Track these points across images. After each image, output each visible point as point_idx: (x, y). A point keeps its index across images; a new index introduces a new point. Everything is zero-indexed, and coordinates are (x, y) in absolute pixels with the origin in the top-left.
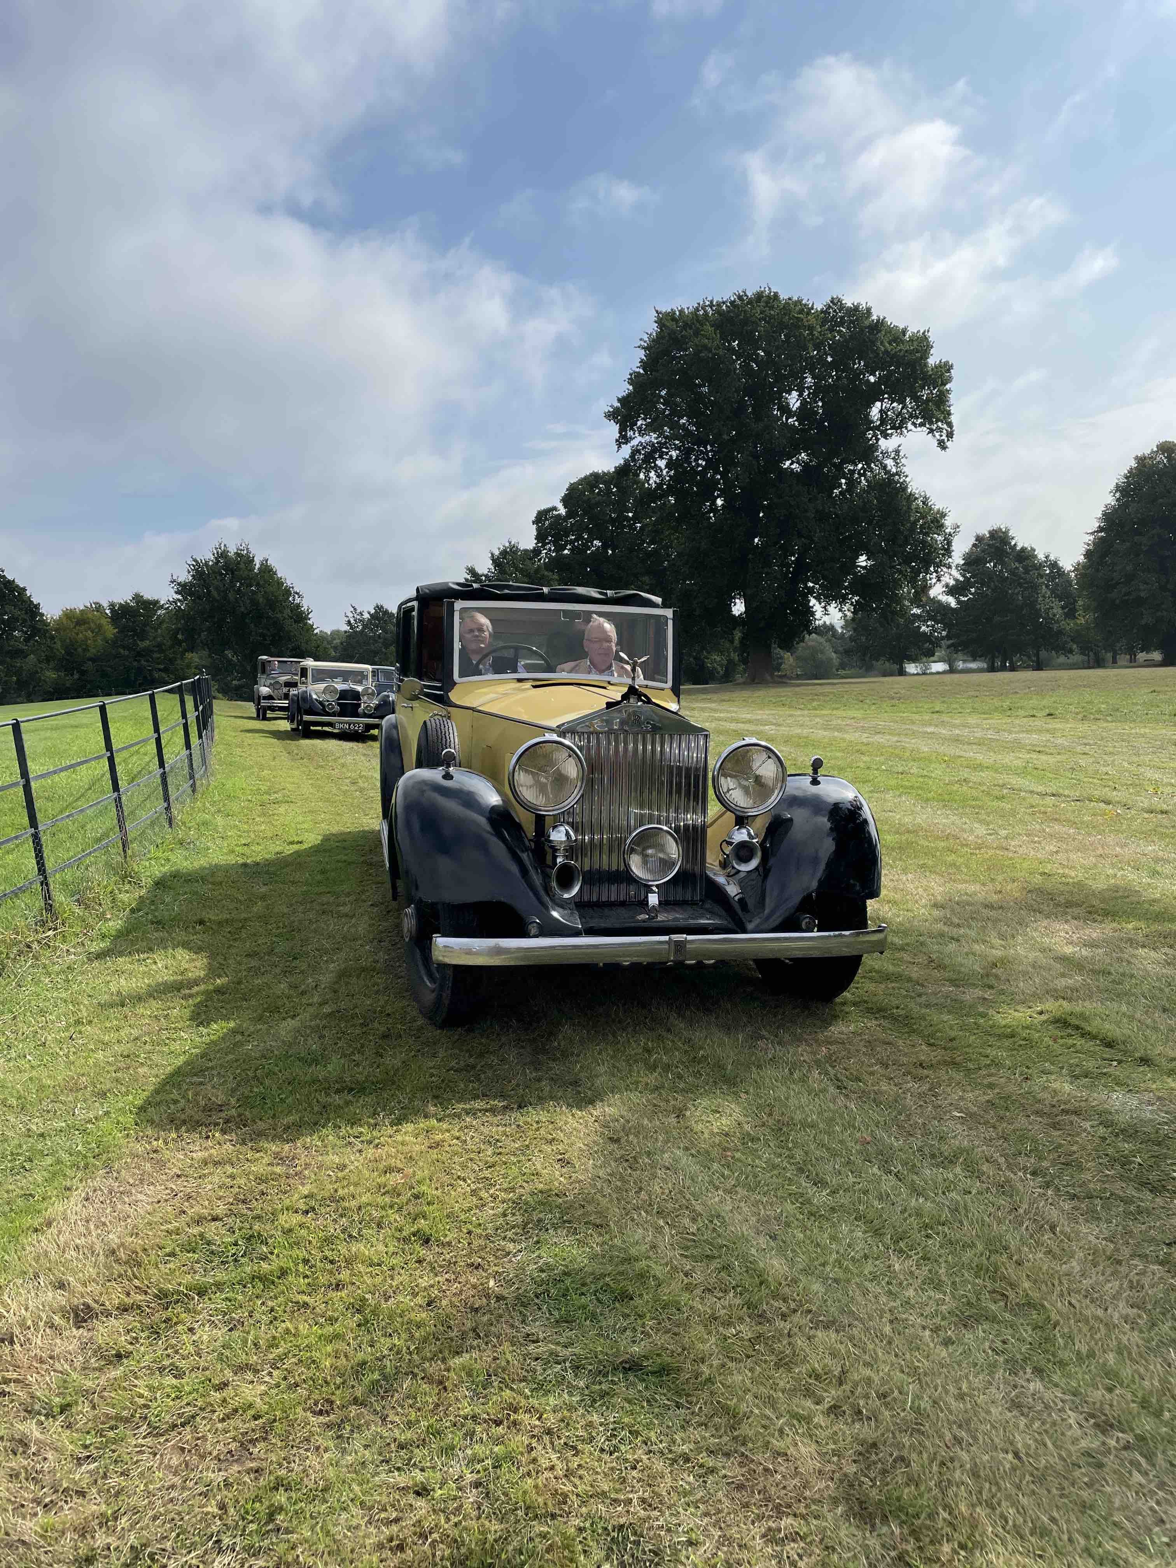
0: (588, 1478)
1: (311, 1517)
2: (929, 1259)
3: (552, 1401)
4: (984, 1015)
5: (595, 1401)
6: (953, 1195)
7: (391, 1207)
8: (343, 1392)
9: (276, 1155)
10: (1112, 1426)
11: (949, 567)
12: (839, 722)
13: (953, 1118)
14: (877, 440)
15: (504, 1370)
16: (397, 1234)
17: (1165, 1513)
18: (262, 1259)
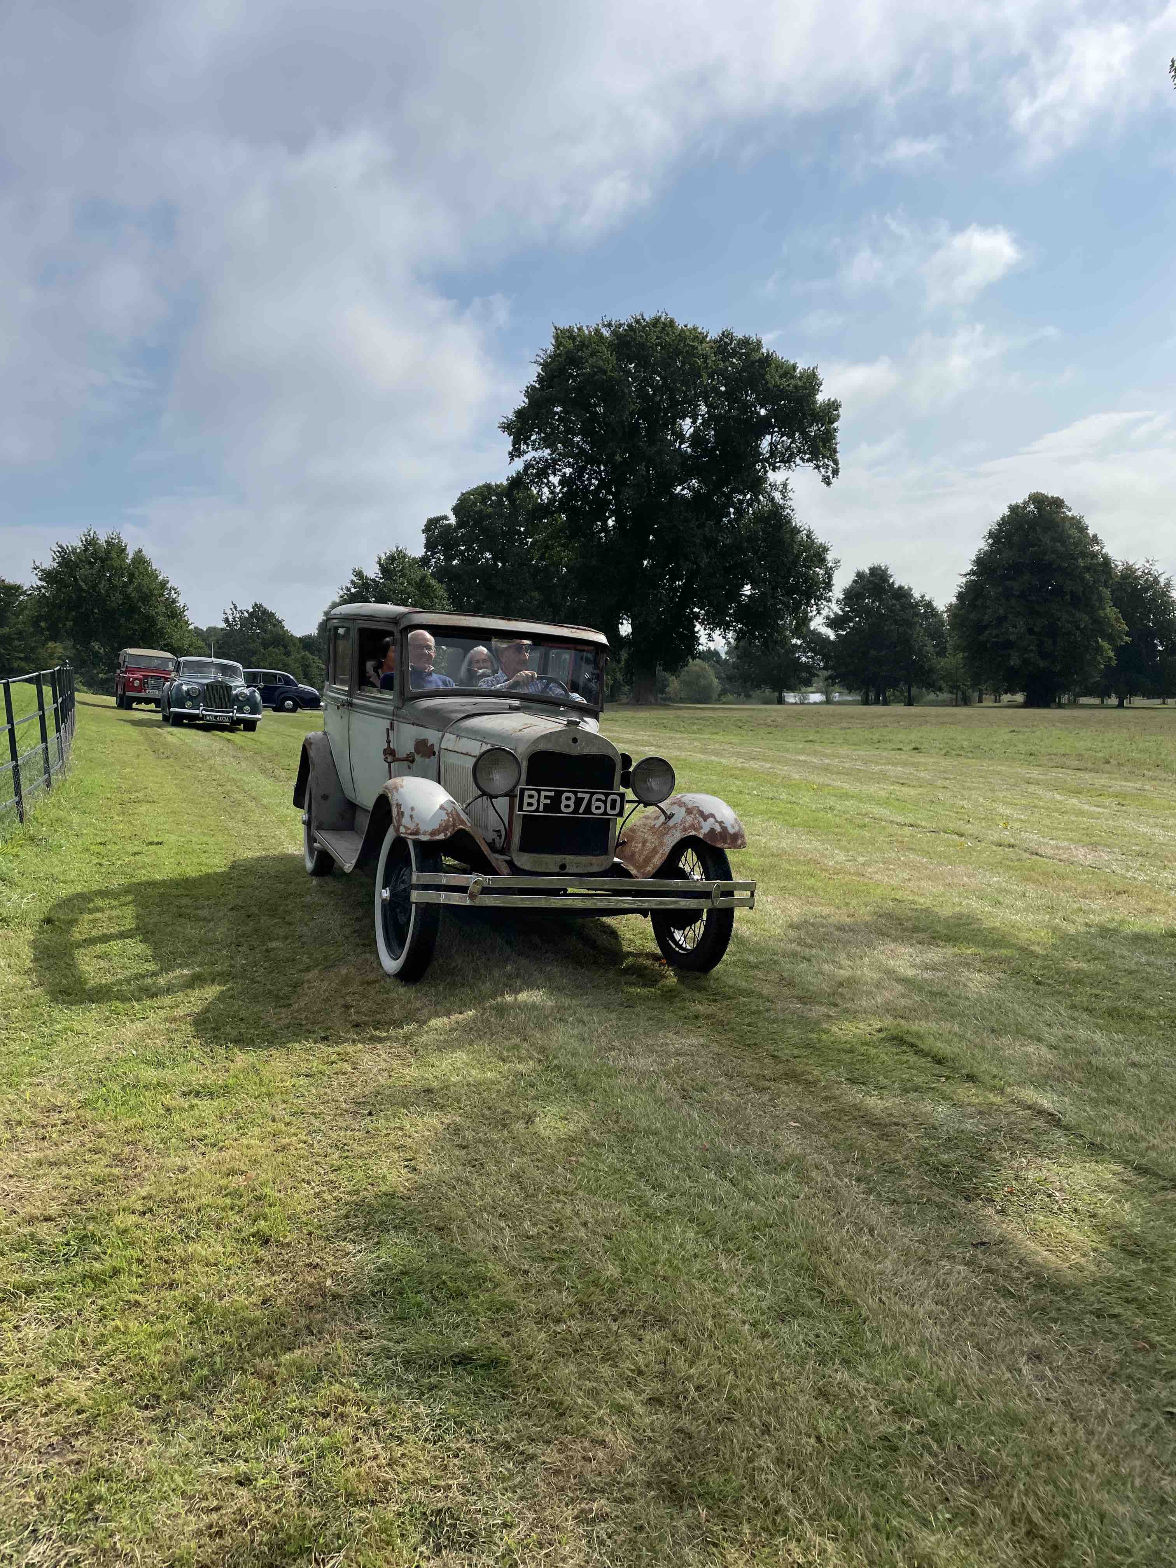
0: (410, 1466)
1: (131, 1506)
2: (754, 1258)
3: (380, 1394)
4: (826, 1032)
5: (423, 1394)
6: (782, 1199)
7: (232, 1209)
8: (170, 1387)
9: (115, 1157)
10: (908, 1412)
11: (829, 601)
12: (717, 746)
13: (789, 1128)
14: (765, 472)
15: (335, 1365)
16: (236, 1235)
17: (950, 1492)
18: (95, 1259)
